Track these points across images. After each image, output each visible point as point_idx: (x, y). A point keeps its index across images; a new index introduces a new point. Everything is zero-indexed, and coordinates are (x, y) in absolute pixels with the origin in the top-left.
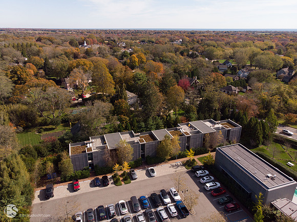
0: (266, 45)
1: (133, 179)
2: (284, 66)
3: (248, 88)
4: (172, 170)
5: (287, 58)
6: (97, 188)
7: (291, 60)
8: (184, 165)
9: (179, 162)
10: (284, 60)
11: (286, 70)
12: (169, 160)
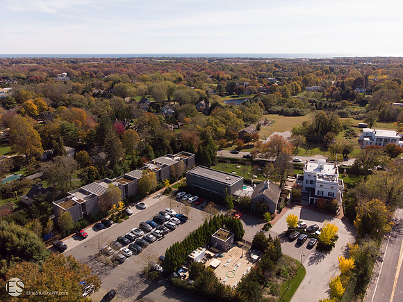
0: (175, 76)
1: (129, 215)
2: (201, 99)
3: (180, 124)
4: (157, 200)
5: (200, 90)
6: (103, 230)
7: (204, 92)
8: (163, 194)
9: (158, 193)
10: (198, 92)
11: (203, 102)
12: (149, 194)
